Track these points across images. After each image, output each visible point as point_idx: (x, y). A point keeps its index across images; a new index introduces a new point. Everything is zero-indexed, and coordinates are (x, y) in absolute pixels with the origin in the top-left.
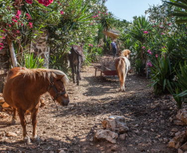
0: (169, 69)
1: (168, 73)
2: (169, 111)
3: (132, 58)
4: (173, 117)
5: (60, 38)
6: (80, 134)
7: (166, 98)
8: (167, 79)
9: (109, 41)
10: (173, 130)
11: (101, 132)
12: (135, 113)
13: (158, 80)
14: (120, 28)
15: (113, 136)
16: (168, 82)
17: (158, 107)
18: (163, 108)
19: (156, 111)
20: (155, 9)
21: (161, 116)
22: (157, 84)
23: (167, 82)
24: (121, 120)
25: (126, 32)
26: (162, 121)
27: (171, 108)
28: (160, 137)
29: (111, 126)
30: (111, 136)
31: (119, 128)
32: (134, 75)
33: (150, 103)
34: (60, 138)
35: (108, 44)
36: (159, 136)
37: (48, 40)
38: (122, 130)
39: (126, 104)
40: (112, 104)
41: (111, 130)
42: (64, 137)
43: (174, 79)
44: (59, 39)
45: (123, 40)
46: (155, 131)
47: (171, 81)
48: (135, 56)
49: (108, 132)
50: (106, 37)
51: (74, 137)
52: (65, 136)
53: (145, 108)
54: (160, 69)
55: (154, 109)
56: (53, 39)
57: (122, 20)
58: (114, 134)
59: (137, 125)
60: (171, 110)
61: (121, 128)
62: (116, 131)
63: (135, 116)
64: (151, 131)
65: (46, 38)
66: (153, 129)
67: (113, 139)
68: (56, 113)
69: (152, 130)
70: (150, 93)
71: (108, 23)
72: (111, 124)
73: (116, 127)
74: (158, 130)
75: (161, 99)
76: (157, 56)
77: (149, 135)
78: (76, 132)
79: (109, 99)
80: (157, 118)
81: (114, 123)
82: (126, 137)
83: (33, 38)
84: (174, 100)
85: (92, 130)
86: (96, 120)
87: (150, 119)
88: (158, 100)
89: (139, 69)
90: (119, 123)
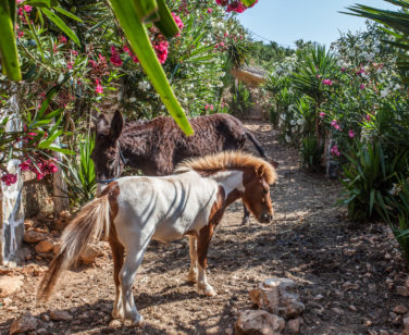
0: (381, 169)
1: (380, 177)
2: (383, 263)
3: (293, 131)
4: (392, 278)
5: (148, 96)
6: (203, 317)
7: (374, 232)
8: (377, 189)
9: (242, 90)
10: (397, 309)
11: (250, 317)
12: (312, 266)
13: (357, 192)
14: (265, 63)
15: (276, 326)
16: (379, 196)
17: (361, 251)
18: (370, 253)
19: (357, 262)
20: (352, 40)
21: (368, 275)
22: (356, 200)
23: (376, 196)
24: (289, 289)
25: (279, 74)
26: (372, 287)
27: (388, 256)
28: (372, 325)
29: (268, 302)
30: (271, 325)
31: (285, 305)
32: (300, 171)
33: (342, 241)
34: (162, 326)
35: (240, 98)
36: (369, 322)
37: (122, 101)
38: (293, 310)
39: (290, 245)
40: (261, 242)
41: (270, 311)
42: (170, 324)
43: (392, 192)
44: (145, 100)
45: (274, 91)
46: (359, 311)
47: (385, 194)
48: (299, 126)
49: (264, 317)
50: (236, 81)
51: (192, 323)
52: (172, 321)
53: (333, 254)
54: (362, 167)
55: (351, 257)
56: (133, 99)
57: (269, 43)
58: (277, 321)
59: (320, 296)
60: (388, 260)
61: (290, 306)
62: (280, 313)
63: (314, 273)
64: (351, 310)
65: (119, 97)
66: (355, 305)
67: (276, 331)
68: (147, 265)
69: (353, 307)
70: (338, 217)
71: (240, 52)
72: (269, 299)
73: (280, 305)
74: (364, 308)
75: (365, 233)
76: (351, 135)
77: (348, 321)
78: (193, 310)
79: (254, 230)
80: (361, 279)
81: (275, 295)
82: (301, 325)
83: (94, 101)
84: (391, 236)
85: (226, 306)
86: (233, 282)
87: (346, 280)
88: (358, 235)
89: (311, 158)
90: (285, 295)
